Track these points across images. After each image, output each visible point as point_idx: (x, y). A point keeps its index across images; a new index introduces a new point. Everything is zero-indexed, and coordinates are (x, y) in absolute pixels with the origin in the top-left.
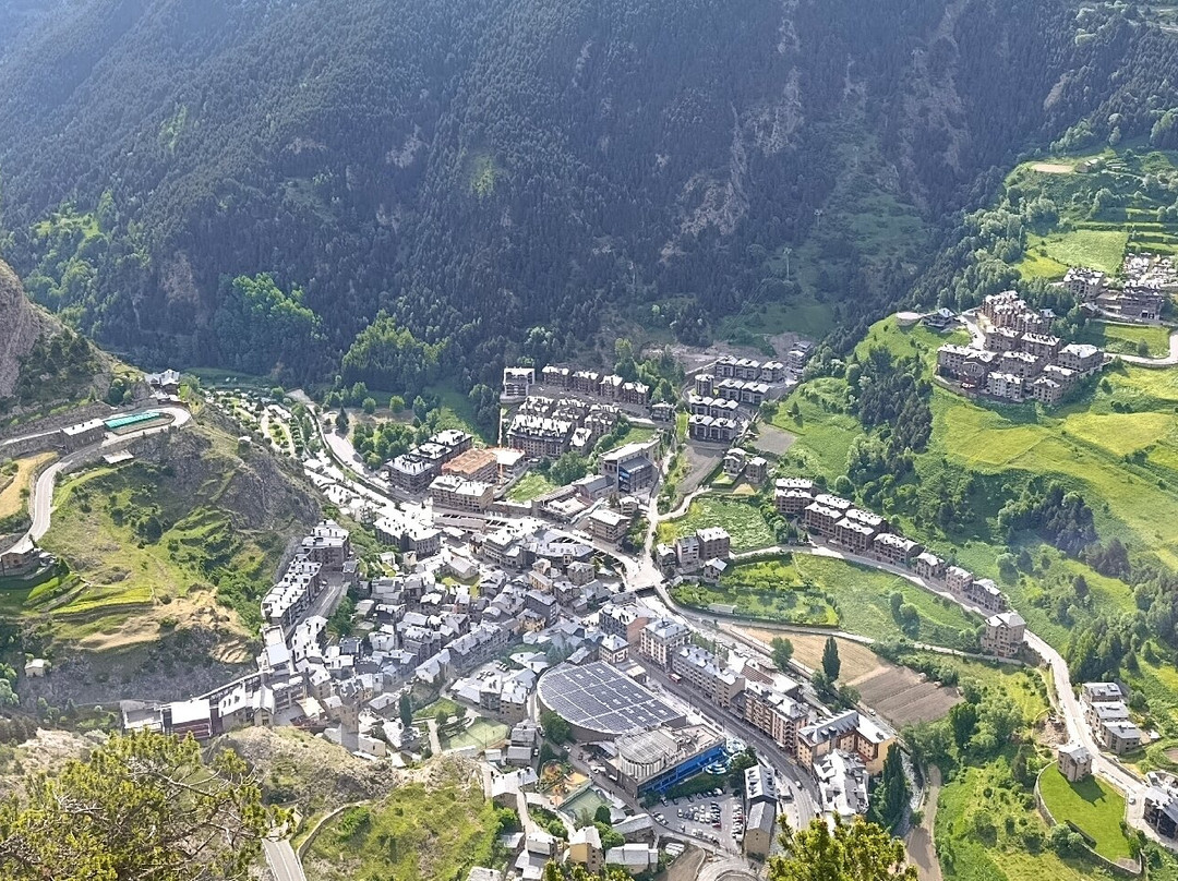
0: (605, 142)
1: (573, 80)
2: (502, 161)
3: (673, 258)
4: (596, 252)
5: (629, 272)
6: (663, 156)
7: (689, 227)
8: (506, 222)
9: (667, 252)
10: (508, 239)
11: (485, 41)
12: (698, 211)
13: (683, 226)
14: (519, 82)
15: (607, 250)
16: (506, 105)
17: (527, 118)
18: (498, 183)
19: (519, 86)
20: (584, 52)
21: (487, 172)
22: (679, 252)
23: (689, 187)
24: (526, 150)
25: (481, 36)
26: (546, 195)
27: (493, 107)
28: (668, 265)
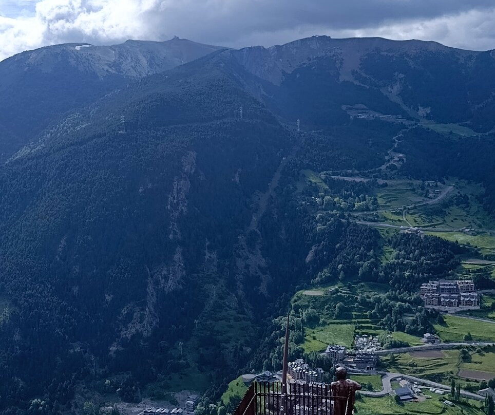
0: (76, 290)
1: (57, 257)
2: (15, 303)
3: (116, 352)
4: (72, 351)
5: (91, 362)
6: (109, 296)
7: (125, 334)
8: (17, 337)
9: (113, 349)
10: (18, 347)
11: (6, 237)
12: (130, 325)
13: (122, 333)
14: (25, 259)
15: (78, 350)
16: (17, 272)
17: (30, 279)
18: (12, 314)
19: (25, 261)
20: (63, 242)
21: (6, 310)
22: (121, 349)
23: (124, 311)
24: (30, 296)
25: (3, 235)
26: (41, 321)
27: (10, 273)
28: (114, 356)
